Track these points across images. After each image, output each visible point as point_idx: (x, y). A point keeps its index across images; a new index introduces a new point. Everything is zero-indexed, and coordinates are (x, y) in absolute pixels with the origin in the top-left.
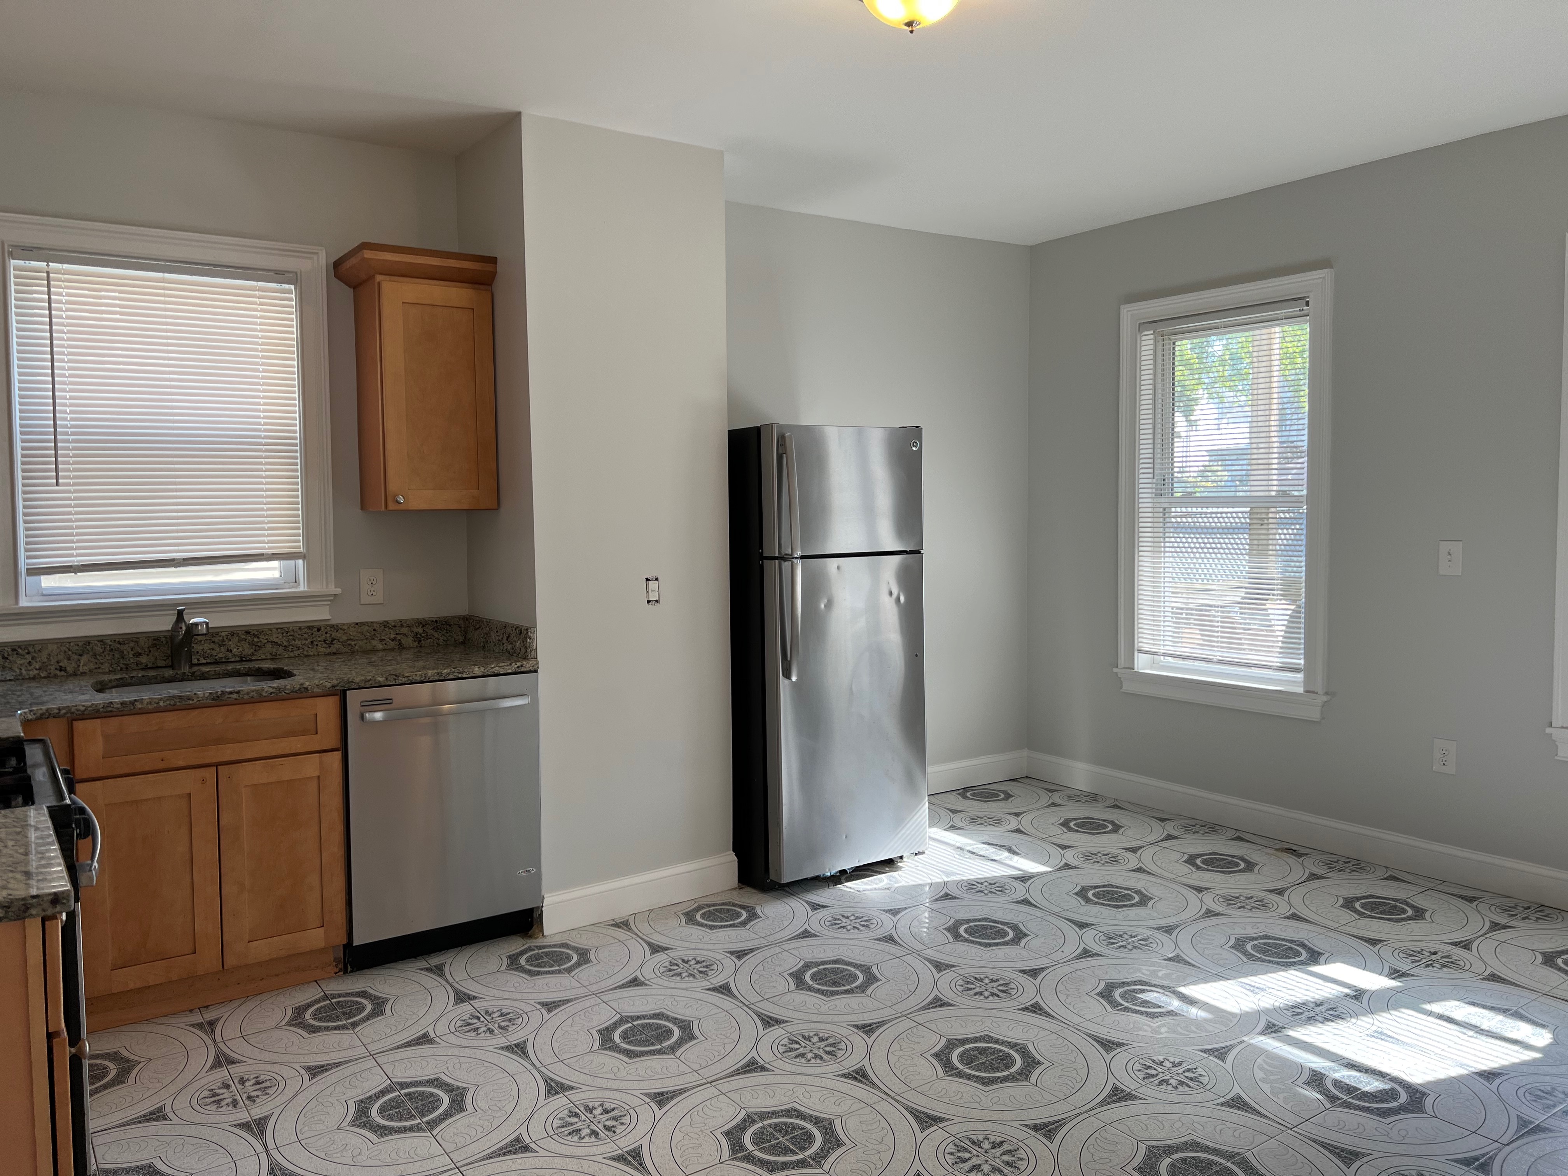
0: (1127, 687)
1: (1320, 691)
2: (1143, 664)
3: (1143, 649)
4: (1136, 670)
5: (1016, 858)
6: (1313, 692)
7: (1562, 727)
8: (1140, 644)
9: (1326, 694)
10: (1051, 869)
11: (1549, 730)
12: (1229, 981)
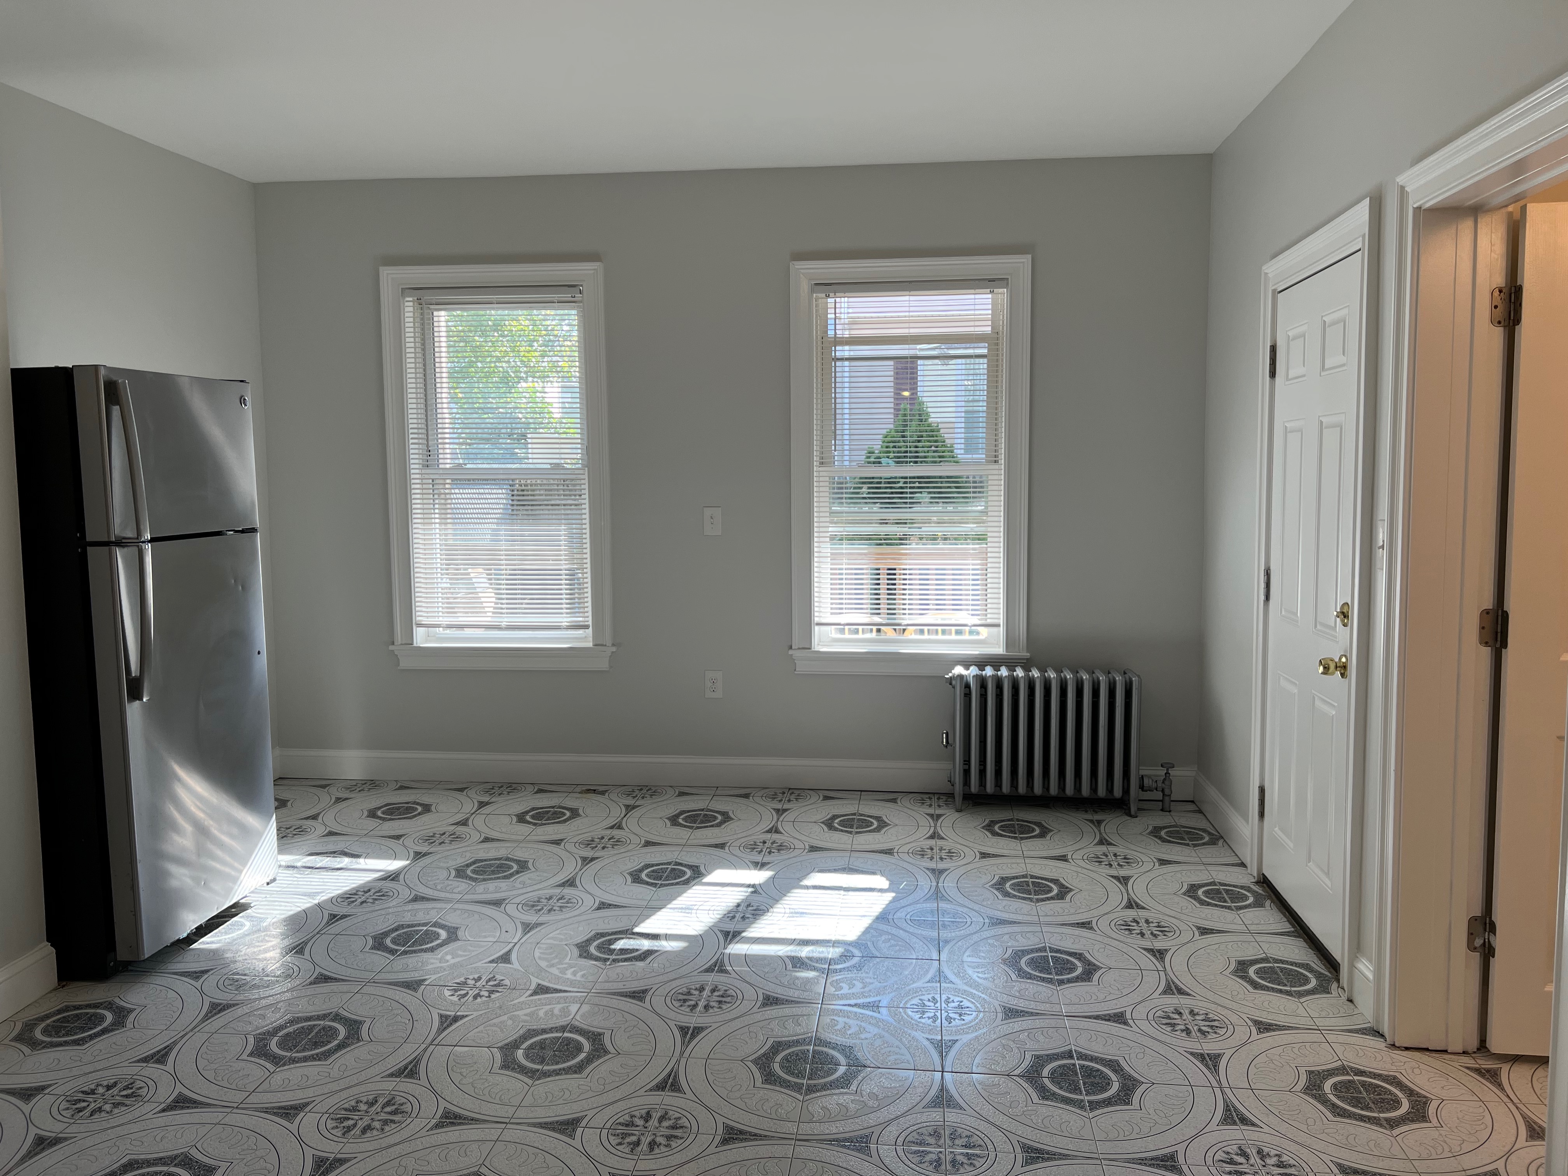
0: (404, 664)
1: (609, 643)
2: (421, 639)
3: (423, 622)
4: (415, 645)
5: (361, 860)
6: (602, 645)
7: (799, 649)
8: (418, 619)
9: (613, 645)
10: (408, 862)
11: (791, 652)
12: (663, 910)
